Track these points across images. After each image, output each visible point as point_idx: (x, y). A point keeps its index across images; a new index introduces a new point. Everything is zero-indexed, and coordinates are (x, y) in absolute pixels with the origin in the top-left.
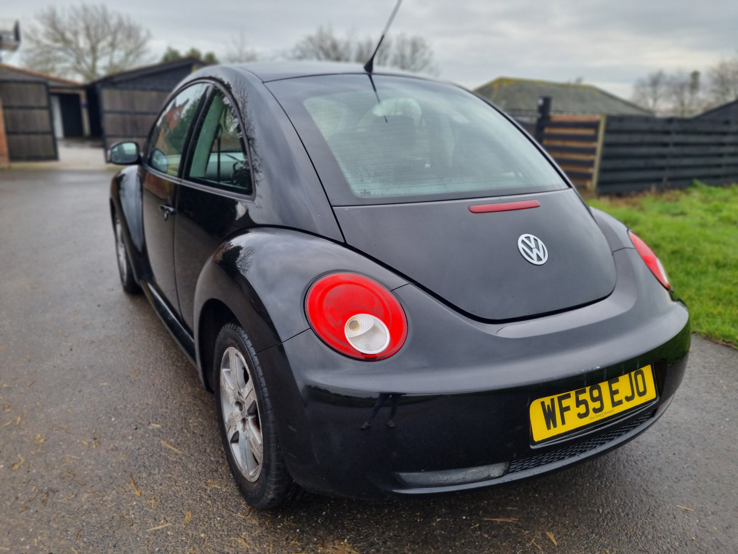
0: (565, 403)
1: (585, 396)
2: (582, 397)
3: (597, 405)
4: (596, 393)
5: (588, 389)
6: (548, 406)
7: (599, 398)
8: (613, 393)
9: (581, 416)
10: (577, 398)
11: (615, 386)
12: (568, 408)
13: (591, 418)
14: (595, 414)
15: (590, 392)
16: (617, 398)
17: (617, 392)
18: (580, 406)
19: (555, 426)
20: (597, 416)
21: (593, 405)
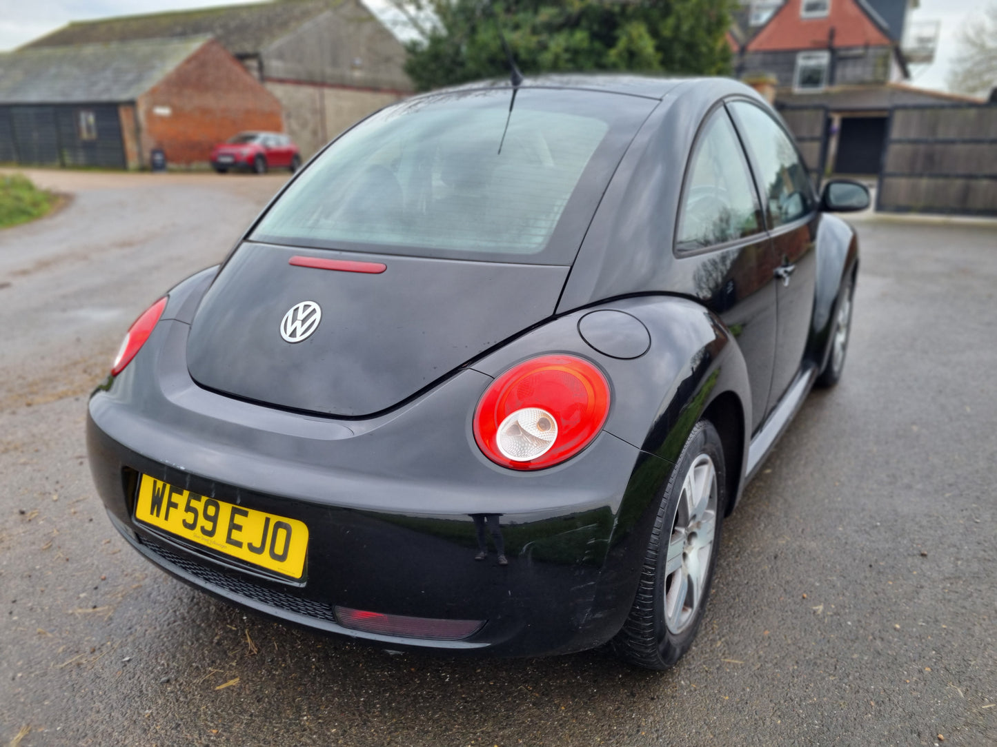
0: (176, 498)
1: (199, 505)
2: (194, 503)
3: (209, 526)
4: (211, 511)
5: (204, 499)
6: (159, 489)
7: (214, 519)
8: (234, 526)
9: (186, 524)
10: (189, 502)
11: (239, 519)
12: (175, 506)
13: (195, 536)
14: (202, 535)
15: (205, 504)
16: (236, 535)
17: (239, 528)
18: (189, 513)
19: (158, 515)
20: (203, 539)
21: (202, 521)
